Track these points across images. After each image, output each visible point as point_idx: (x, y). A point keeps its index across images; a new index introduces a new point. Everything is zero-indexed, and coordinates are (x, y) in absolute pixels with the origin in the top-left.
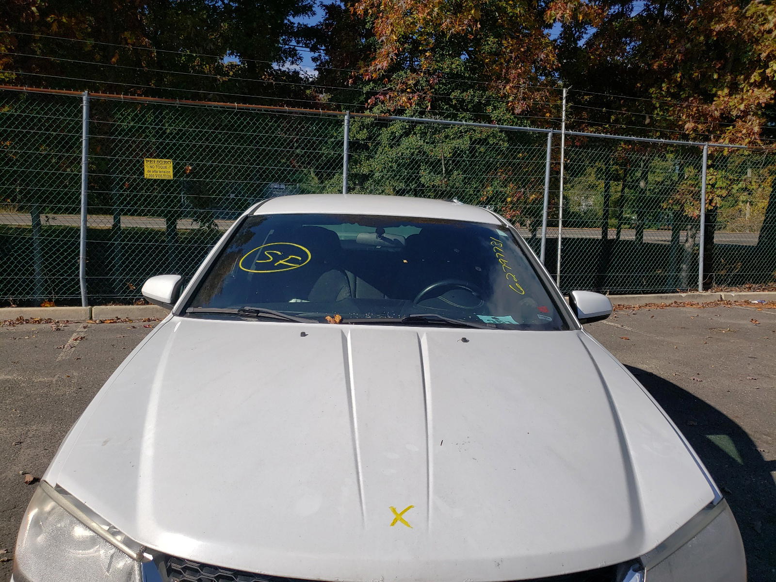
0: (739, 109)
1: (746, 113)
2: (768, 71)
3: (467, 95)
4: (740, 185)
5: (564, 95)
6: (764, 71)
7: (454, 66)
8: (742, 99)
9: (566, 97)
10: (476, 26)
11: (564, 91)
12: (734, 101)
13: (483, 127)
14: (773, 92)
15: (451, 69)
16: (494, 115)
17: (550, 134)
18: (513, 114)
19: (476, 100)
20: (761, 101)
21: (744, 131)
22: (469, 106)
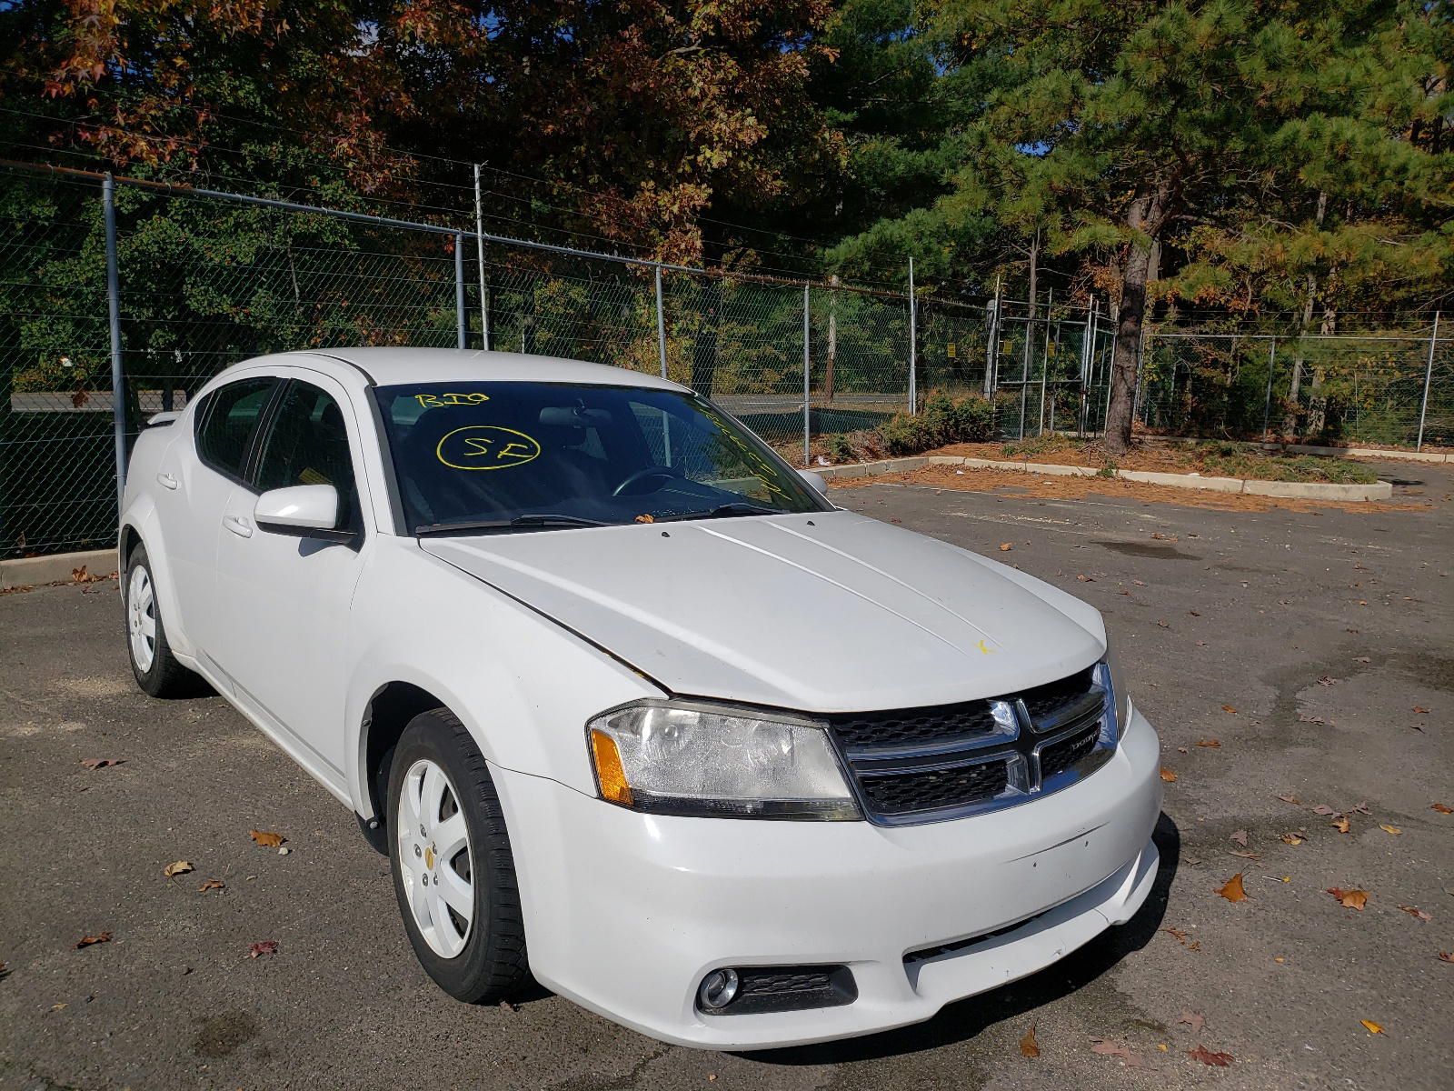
0: (671, 212)
1: (678, 219)
2: (700, 158)
3: (274, 150)
4: (680, 325)
5: (477, 175)
6: (695, 159)
7: (241, 93)
8: (675, 198)
9: (480, 178)
10: (282, 28)
11: (476, 169)
12: (664, 199)
13: (310, 211)
14: (711, 191)
15: (237, 99)
16: (328, 191)
17: (458, 237)
18: (361, 193)
19: (291, 162)
20: (697, 203)
21: (683, 246)
22: (280, 172)
